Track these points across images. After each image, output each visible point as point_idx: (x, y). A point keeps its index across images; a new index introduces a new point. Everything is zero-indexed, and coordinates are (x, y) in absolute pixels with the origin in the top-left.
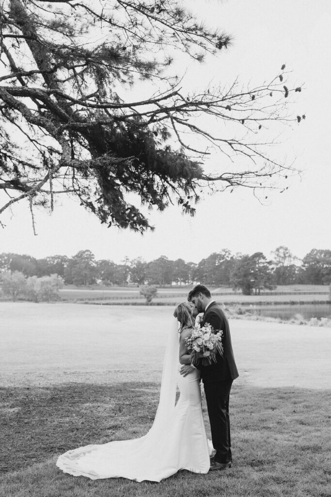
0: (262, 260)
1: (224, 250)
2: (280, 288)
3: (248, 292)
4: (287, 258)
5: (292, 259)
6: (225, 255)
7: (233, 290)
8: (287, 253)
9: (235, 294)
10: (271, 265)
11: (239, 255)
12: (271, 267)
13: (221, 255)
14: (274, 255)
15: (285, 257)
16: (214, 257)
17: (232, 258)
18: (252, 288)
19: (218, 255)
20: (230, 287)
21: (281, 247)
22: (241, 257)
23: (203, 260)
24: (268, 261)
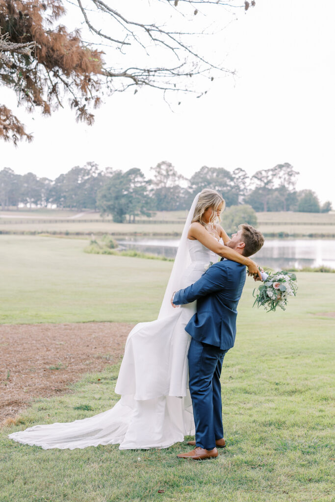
0: (139, 179)
1: (89, 164)
2: (161, 215)
3: (119, 219)
4: (171, 178)
5: (177, 179)
6: (91, 169)
7: (101, 216)
8: (171, 170)
9: (103, 221)
10: (150, 185)
11: (109, 170)
12: (149, 188)
13: (85, 170)
14: (154, 173)
15: (167, 176)
16: (77, 171)
17: (100, 174)
18: (125, 213)
19: (82, 169)
20: (96, 212)
21: (164, 163)
22: (111, 173)
23: (62, 175)
24: (146, 179)
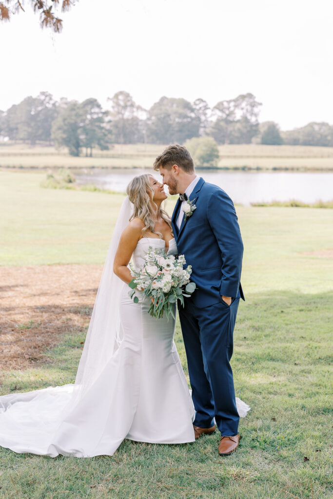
0: (96, 110)
1: (43, 93)
2: (119, 149)
3: (76, 154)
4: (129, 109)
5: (135, 109)
6: (45, 100)
7: (57, 149)
8: (129, 101)
9: (59, 154)
10: (107, 116)
11: (64, 101)
12: (107, 119)
13: (40, 100)
14: (111, 103)
15: (125, 107)
16: (30, 102)
17: (54, 105)
18: (81, 146)
19: (35, 100)
20: (50, 145)
21: (121, 93)
22: (66, 104)
23: (14, 106)
24: (103, 110)
